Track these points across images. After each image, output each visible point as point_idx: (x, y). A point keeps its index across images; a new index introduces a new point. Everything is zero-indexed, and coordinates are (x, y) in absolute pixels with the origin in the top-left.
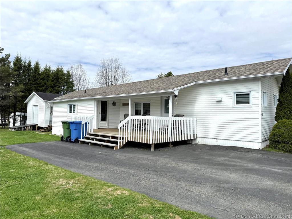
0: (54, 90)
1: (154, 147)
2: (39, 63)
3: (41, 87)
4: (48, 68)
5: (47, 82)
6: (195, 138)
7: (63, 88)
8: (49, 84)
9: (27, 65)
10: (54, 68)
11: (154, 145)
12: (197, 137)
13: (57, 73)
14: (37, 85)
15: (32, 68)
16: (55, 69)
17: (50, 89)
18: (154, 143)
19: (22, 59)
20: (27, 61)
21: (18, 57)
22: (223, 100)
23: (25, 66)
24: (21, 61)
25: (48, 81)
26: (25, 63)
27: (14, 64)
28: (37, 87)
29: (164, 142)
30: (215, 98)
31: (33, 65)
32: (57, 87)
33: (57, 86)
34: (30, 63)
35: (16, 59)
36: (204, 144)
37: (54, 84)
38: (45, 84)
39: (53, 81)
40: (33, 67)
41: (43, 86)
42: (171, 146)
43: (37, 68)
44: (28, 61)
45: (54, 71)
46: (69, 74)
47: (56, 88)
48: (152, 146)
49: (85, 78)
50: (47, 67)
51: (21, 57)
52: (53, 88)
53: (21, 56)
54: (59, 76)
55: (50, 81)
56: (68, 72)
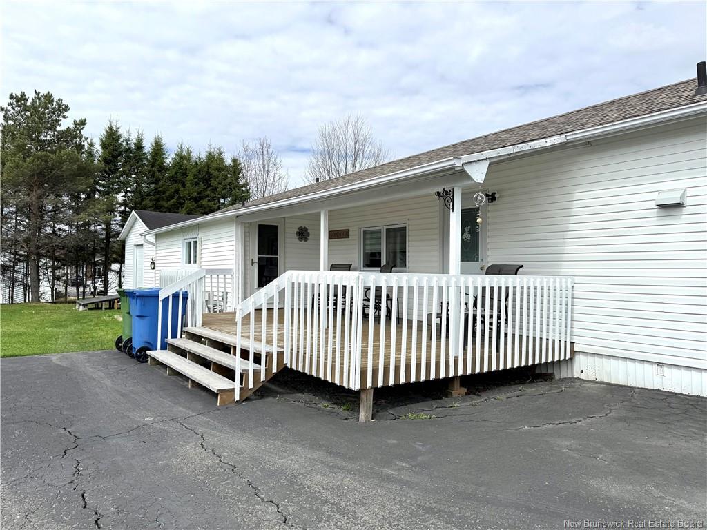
0: (198, 207)
1: (371, 402)
2: (163, 142)
3: (167, 200)
4: (184, 153)
5: (181, 189)
6: (568, 357)
7: (222, 201)
8: (186, 192)
9: (133, 146)
10: (199, 152)
11: (371, 395)
12: (573, 352)
13: (208, 165)
14: (158, 196)
15: (145, 154)
16: (204, 156)
17: (188, 204)
18: (369, 384)
19: (120, 132)
20: (132, 138)
21: (111, 128)
22: (688, 201)
23: (128, 150)
24: (119, 137)
25: (184, 185)
26: (128, 141)
27: (104, 146)
28: (158, 200)
29: (423, 378)
30: (655, 196)
31: (148, 146)
32: (206, 199)
33: (208, 196)
34: (139, 141)
35: (107, 132)
36: (606, 381)
37: (199, 193)
38: (177, 191)
39: (197, 184)
40: (149, 152)
41: (173, 198)
42: (458, 391)
43: (157, 154)
44: (136, 137)
45: (200, 159)
46: (236, 168)
47: (205, 202)
48: (363, 396)
49: (277, 175)
50: (182, 151)
51: (119, 128)
52: (196, 203)
53: (119, 126)
54: (212, 172)
55: (188, 186)
56: (234, 161)
